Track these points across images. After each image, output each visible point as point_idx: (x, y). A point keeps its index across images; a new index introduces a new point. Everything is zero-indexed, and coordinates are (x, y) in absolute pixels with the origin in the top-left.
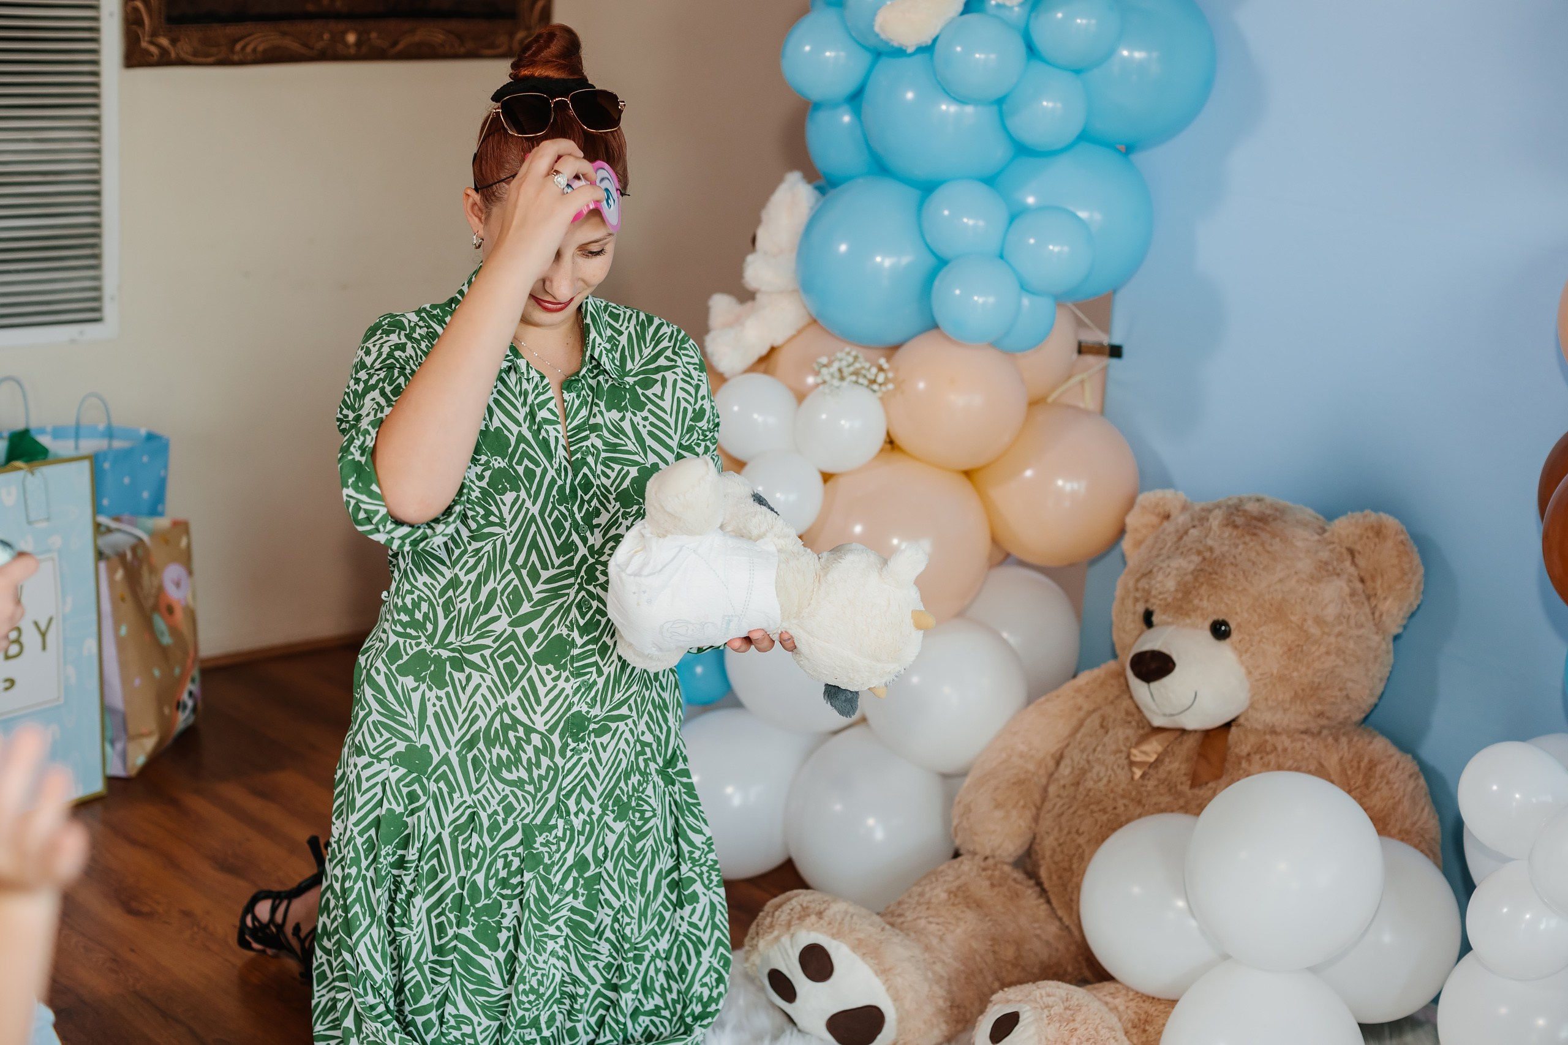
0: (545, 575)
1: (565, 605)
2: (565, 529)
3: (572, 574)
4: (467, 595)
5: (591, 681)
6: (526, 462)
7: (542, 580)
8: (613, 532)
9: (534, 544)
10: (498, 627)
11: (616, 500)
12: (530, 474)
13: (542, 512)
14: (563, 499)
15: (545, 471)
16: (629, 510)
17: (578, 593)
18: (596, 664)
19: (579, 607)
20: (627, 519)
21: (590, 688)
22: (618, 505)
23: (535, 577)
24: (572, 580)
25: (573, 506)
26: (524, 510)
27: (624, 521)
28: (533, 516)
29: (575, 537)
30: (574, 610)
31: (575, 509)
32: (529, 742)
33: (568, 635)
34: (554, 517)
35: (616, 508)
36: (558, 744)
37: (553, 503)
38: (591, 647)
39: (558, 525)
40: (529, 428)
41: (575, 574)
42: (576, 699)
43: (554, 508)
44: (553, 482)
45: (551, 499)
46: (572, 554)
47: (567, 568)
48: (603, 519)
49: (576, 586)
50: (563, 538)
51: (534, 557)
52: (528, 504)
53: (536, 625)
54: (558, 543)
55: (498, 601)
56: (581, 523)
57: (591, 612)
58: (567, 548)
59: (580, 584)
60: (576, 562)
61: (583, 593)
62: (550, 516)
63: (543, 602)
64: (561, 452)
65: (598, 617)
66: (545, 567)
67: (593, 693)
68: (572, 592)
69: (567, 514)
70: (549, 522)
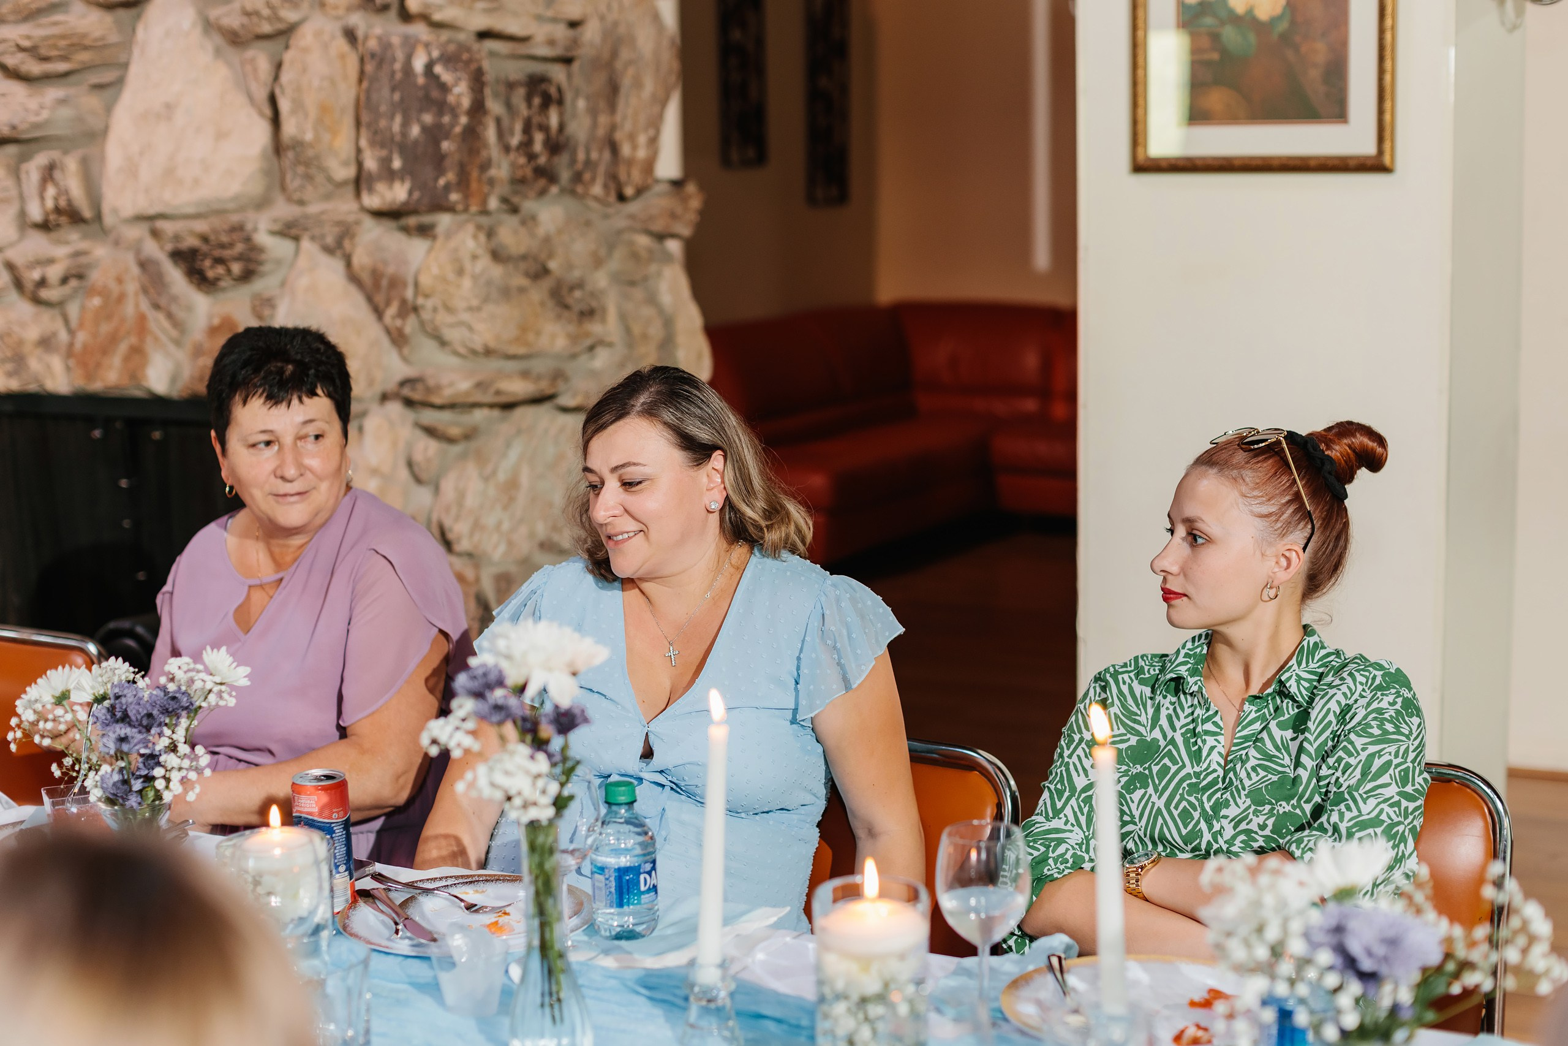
6: (1166, 760)
8: (1243, 826)
11: (1247, 796)
13: (1168, 805)
15: (1181, 768)
16: (1261, 808)
20: (1258, 816)
22: (1249, 802)
25: (1202, 796)
26: (1150, 804)
27: (1254, 818)
28: (1159, 808)
29: (1203, 825)
31: (1205, 798)
34: (1181, 807)
35: (1247, 804)
37: (1181, 795)
39: (1186, 815)
46: (1198, 841)
48: (1232, 811)
50: (1190, 827)
52: (1155, 798)
56: (1211, 813)
60: (1203, 846)
62: (1176, 807)
69: (1197, 803)
70: (1176, 813)
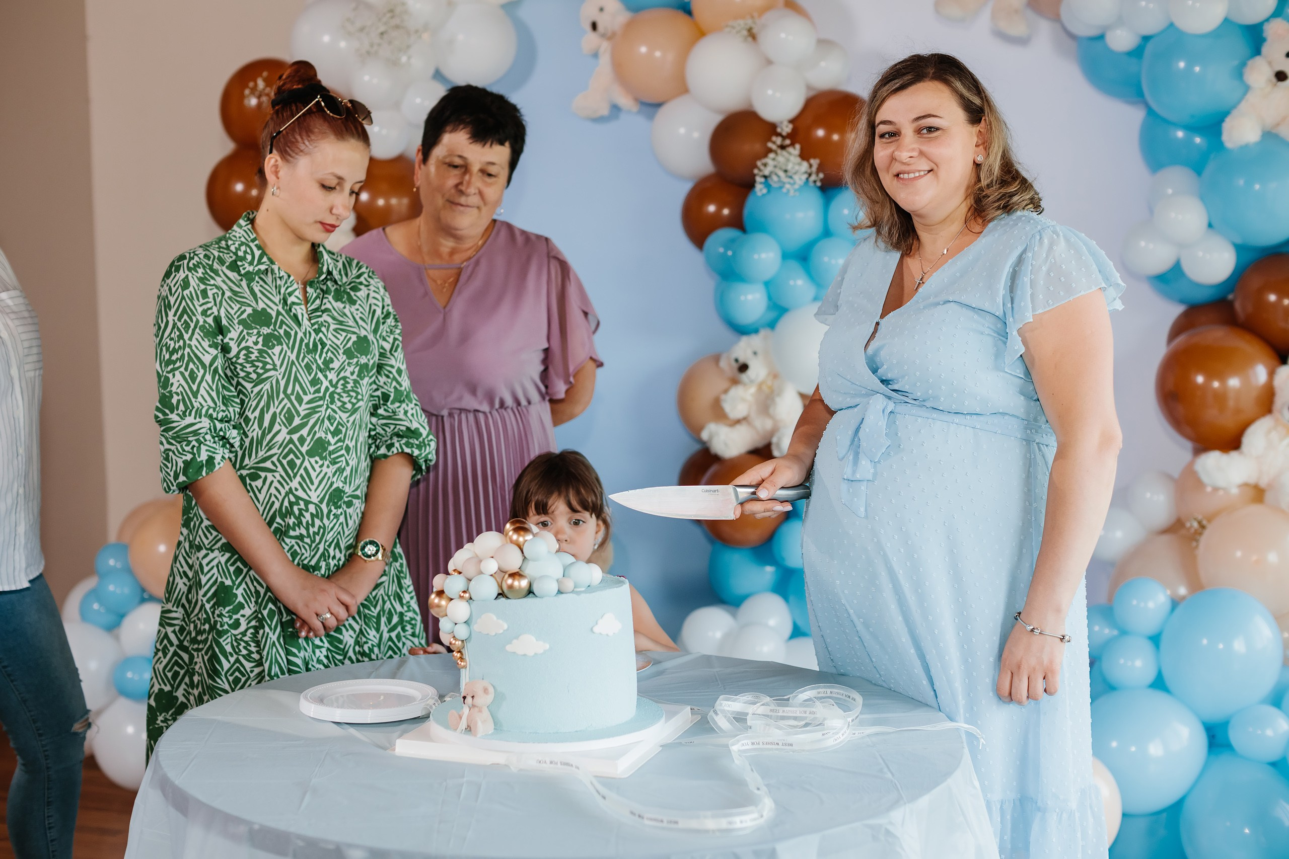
0: (306, 398)
1: (321, 418)
2: (313, 370)
3: (321, 398)
4: (256, 426)
5: (343, 467)
6: (284, 327)
7: (305, 401)
9: (296, 379)
10: (279, 438)
12: (287, 334)
13: (298, 358)
14: (309, 351)
15: (296, 333)
17: (326, 410)
18: (342, 455)
19: (329, 418)
21: (341, 470)
23: (300, 400)
24: (321, 403)
25: (316, 355)
26: (287, 358)
28: (293, 361)
29: (320, 375)
30: (326, 421)
31: (318, 357)
32: (307, 510)
33: (326, 438)
36: (325, 511)
37: (304, 353)
38: (340, 444)
40: (283, 308)
41: (322, 398)
42: (335, 479)
43: (304, 357)
44: (302, 340)
45: (302, 351)
46: (319, 386)
47: (317, 395)
48: (336, 365)
49: (325, 406)
51: (297, 387)
52: (289, 353)
53: (304, 432)
54: (310, 378)
55: (278, 420)
57: (336, 422)
58: (315, 382)
59: (327, 405)
61: (329, 410)
62: (303, 361)
63: (308, 416)
64: (306, 323)
65: (340, 427)
66: (305, 394)
67: (345, 474)
68: (323, 409)
69: (313, 360)
70: (303, 365)
